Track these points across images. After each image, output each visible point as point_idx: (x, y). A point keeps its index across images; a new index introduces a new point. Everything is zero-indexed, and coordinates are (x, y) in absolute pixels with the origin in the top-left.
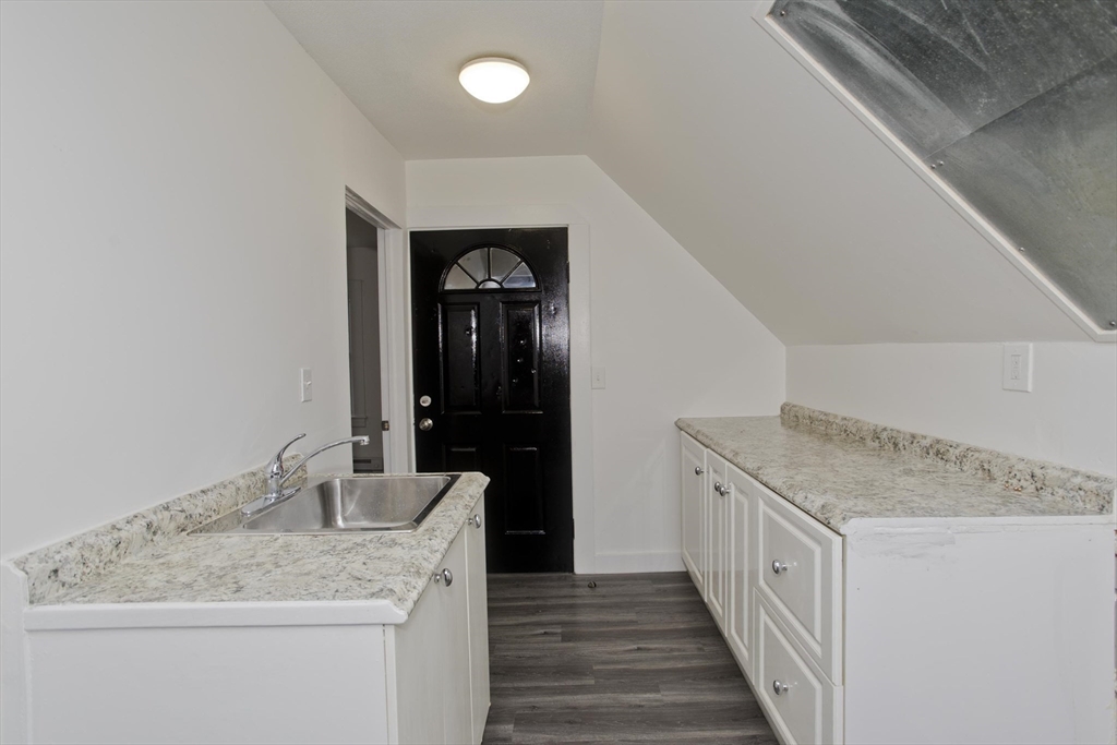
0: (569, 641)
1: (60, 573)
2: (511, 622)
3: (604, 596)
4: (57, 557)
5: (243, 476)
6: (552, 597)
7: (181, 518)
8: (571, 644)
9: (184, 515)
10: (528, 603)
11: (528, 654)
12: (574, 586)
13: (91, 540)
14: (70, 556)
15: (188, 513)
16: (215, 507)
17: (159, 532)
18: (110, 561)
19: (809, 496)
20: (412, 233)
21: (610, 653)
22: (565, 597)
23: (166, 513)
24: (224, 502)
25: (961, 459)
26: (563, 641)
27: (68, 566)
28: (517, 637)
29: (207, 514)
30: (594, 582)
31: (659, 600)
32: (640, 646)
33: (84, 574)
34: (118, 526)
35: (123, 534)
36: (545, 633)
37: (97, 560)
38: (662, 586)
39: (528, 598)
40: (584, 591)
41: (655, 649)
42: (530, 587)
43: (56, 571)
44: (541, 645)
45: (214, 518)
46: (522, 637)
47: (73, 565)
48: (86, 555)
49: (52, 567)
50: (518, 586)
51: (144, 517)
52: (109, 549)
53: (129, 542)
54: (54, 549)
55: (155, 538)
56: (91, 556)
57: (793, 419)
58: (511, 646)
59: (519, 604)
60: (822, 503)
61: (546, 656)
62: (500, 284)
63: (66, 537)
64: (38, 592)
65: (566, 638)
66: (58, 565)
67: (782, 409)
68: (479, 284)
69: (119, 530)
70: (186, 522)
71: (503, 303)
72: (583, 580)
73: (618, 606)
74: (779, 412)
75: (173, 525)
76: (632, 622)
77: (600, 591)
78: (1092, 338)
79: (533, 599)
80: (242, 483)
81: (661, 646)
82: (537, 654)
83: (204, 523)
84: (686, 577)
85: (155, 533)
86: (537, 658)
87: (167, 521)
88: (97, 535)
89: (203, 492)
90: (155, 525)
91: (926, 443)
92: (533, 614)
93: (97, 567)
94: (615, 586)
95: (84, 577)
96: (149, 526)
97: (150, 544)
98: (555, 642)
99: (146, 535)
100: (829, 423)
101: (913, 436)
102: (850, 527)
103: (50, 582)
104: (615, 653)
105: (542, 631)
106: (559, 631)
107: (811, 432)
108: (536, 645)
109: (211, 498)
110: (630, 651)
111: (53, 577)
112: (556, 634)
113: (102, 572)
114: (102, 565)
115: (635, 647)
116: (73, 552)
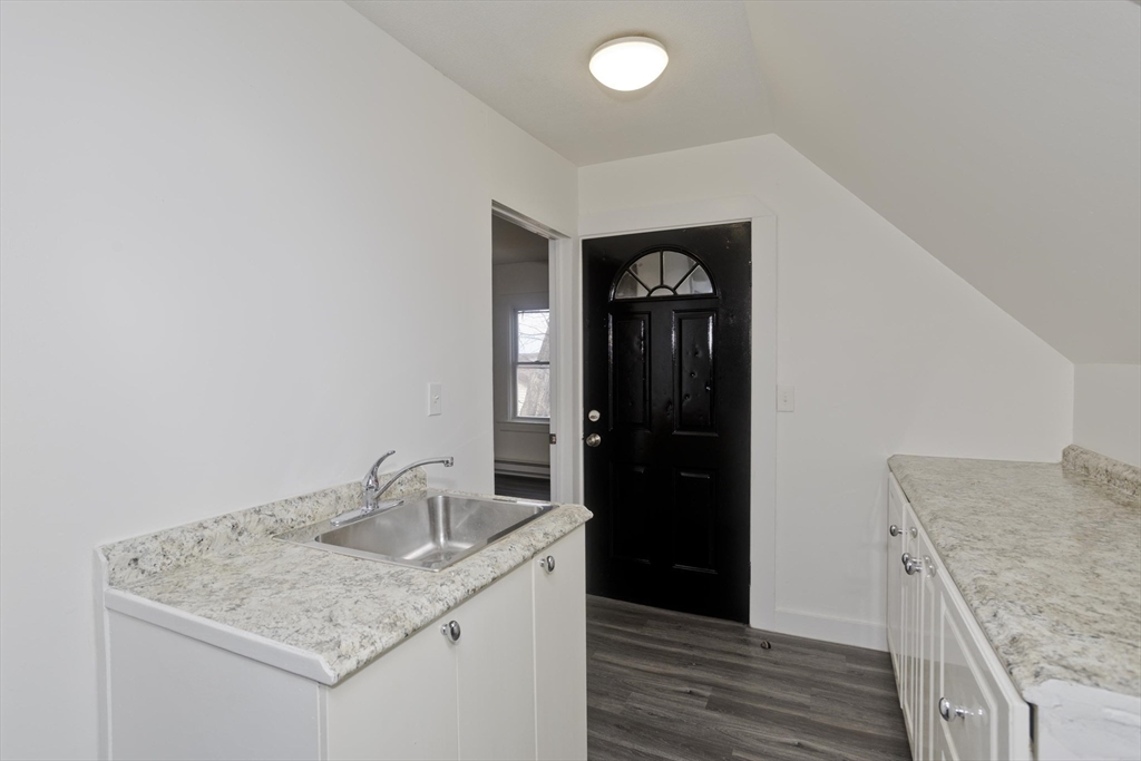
0: (715, 710)
1: (139, 562)
2: (657, 670)
3: (776, 663)
4: (140, 548)
5: (349, 485)
6: (712, 650)
7: (270, 522)
8: (716, 715)
9: (274, 519)
10: (684, 651)
11: (661, 712)
12: (746, 642)
13: (174, 535)
14: (151, 548)
15: (278, 518)
16: (310, 513)
17: (246, 533)
18: (192, 555)
19: (1001, 613)
20: (584, 241)
21: (759, 740)
22: (728, 653)
23: (255, 517)
24: (320, 510)
26: (708, 708)
27: (149, 557)
28: (657, 689)
29: (300, 519)
30: (769, 642)
31: (848, 685)
32: (803, 741)
33: (164, 564)
34: (205, 525)
35: (207, 533)
36: (691, 693)
37: (178, 554)
38: (858, 667)
39: (685, 645)
40: (755, 651)
41: (823, 752)
42: (692, 632)
43: (136, 560)
44: (680, 707)
45: (308, 523)
46: (663, 690)
47: (153, 556)
48: (167, 547)
49: (132, 555)
50: (679, 628)
51: (233, 518)
52: (191, 545)
53: (212, 540)
54: (140, 540)
55: (240, 538)
56: (172, 549)
57: (1079, 468)
58: (649, 698)
59: (673, 650)
60: (1014, 632)
61: (681, 721)
62: (674, 290)
63: (154, 531)
64: (118, 576)
65: (713, 705)
66: (138, 555)
67: (1065, 454)
68: (651, 292)
69: (205, 528)
70: (276, 526)
71: (676, 311)
72: (758, 636)
73: (790, 680)
75: (260, 528)
76: (801, 706)
77: (775, 655)
79: (691, 647)
80: (345, 493)
81: (831, 750)
82: (673, 716)
83: (296, 527)
84: (886, 660)
85: (240, 534)
86: (671, 721)
87: (253, 524)
88: (183, 532)
89: (300, 498)
90: (241, 526)
92: (685, 666)
93: (178, 560)
94: (796, 652)
95: (164, 568)
96: (234, 527)
97: (234, 542)
98: (699, 707)
99: (230, 534)
103: (129, 569)
104: (767, 742)
105: (688, 689)
106: (708, 694)
108: (675, 705)
109: (306, 507)
110: (787, 745)
111: (133, 565)
112: (703, 696)
113: (183, 564)
114: (183, 558)
115: (796, 741)
116: (155, 545)
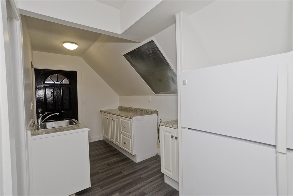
20: (35, 69)
25: (144, 111)
57: (121, 109)
60: (130, 116)
62: (60, 82)
67: (119, 107)
68: (55, 82)
74: (118, 108)
78: (155, 95)
91: (140, 109)
100: (127, 109)
101: (139, 109)
102: (134, 118)
107: (124, 110)
